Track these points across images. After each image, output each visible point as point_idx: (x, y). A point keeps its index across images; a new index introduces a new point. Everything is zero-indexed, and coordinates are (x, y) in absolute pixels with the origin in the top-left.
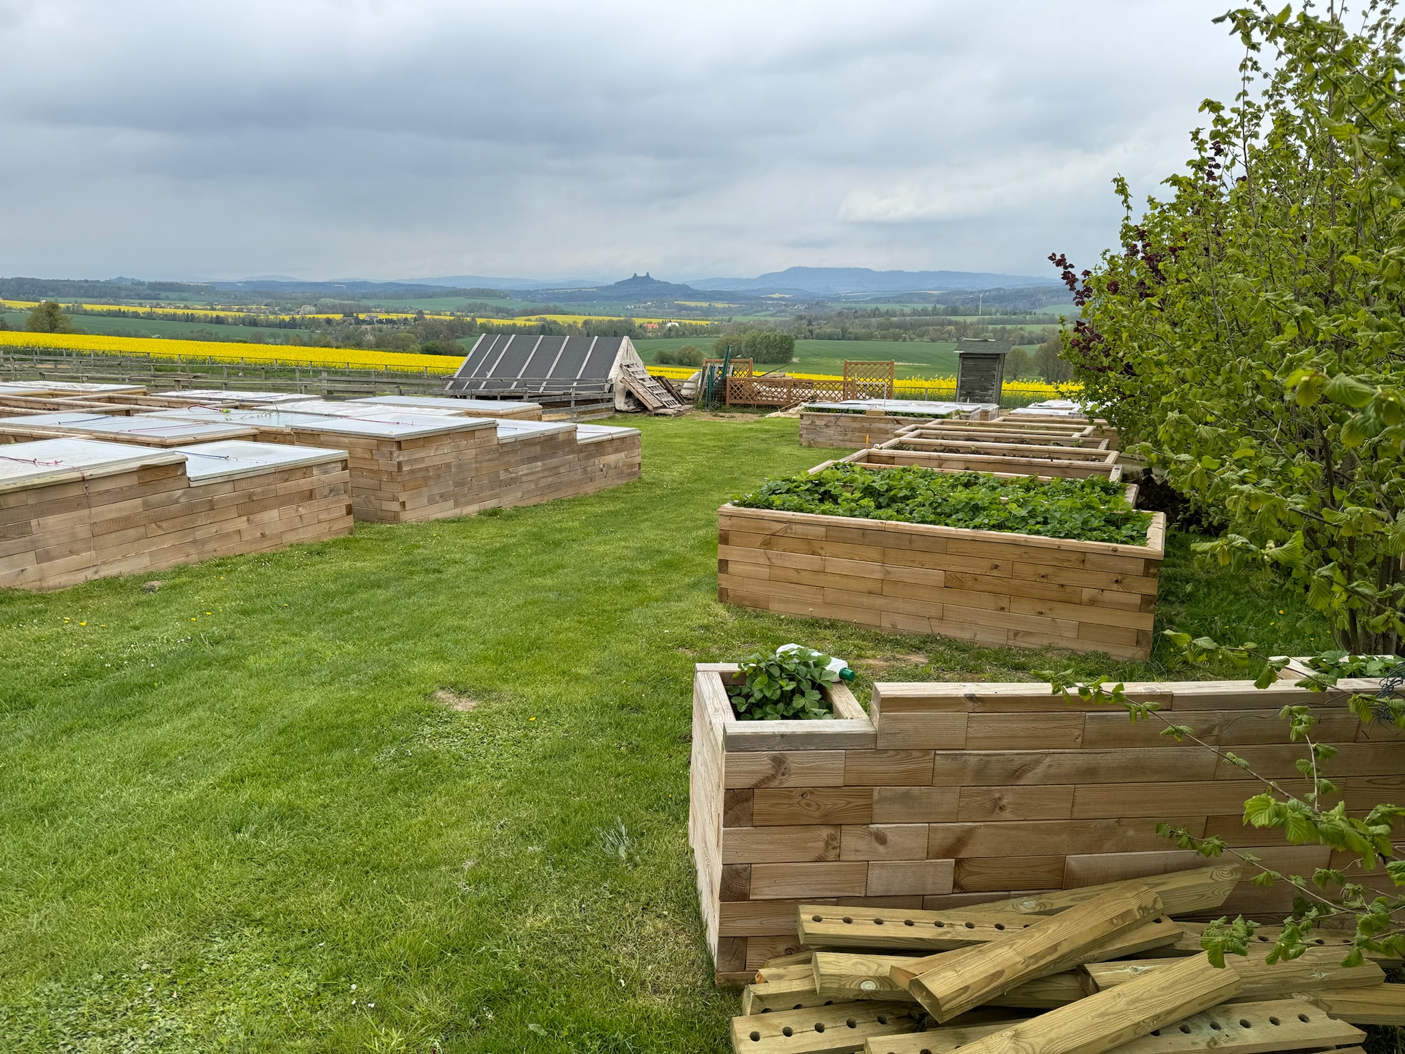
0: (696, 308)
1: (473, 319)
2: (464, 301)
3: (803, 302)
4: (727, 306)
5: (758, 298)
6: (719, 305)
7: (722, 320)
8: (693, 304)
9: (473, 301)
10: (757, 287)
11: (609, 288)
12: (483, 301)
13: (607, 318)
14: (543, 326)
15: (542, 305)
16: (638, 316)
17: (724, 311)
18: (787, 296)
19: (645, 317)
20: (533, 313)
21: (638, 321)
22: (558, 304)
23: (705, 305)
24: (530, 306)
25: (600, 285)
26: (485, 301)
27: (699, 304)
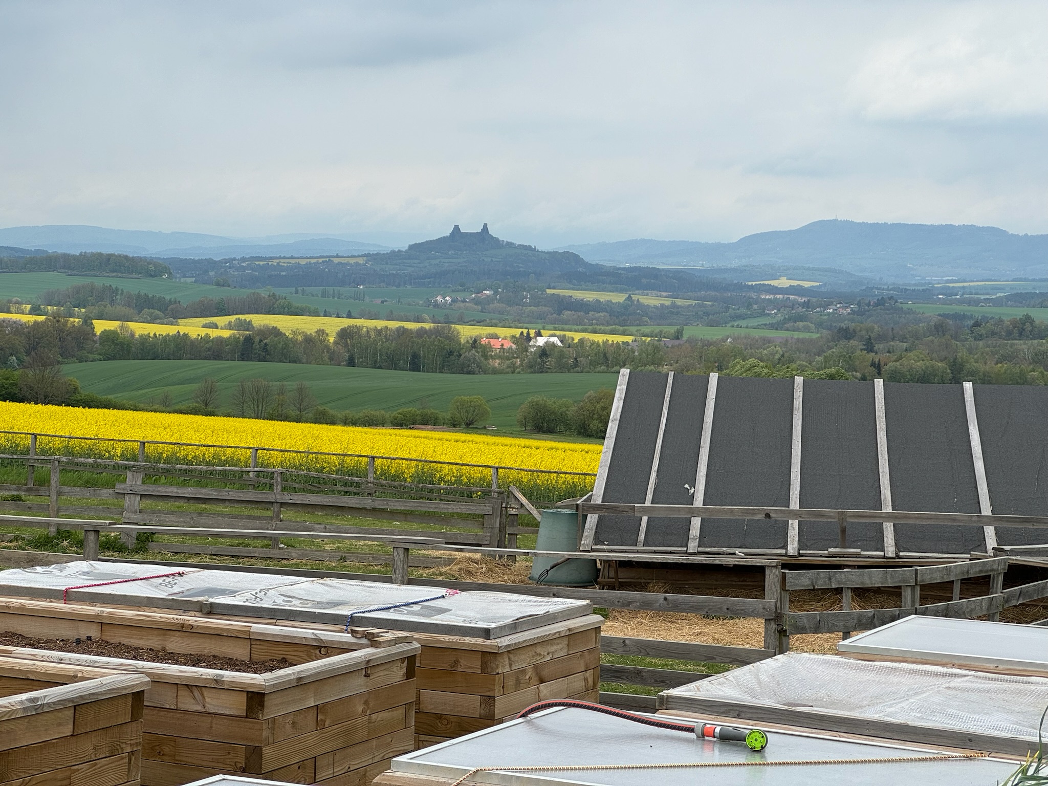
0: (597, 306)
1: (87, 321)
2: (63, 282)
3: (845, 299)
4: (668, 302)
5: (741, 287)
6: (651, 300)
7: (660, 335)
8: (589, 296)
9: (87, 281)
10: (735, 263)
11: (394, 256)
12: (108, 282)
13: (393, 325)
14: (248, 339)
15: (244, 293)
16: (462, 321)
17: (662, 315)
18: (807, 284)
19: (480, 322)
20: (222, 311)
21: (466, 332)
22: (279, 291)
23: (618, 298)
24: (216, 294)
25: (374, 250)
26: (114, 282)
27: (603, 297)
